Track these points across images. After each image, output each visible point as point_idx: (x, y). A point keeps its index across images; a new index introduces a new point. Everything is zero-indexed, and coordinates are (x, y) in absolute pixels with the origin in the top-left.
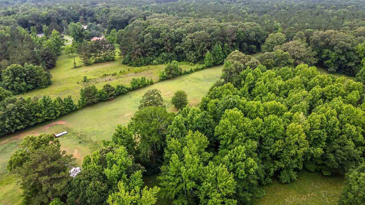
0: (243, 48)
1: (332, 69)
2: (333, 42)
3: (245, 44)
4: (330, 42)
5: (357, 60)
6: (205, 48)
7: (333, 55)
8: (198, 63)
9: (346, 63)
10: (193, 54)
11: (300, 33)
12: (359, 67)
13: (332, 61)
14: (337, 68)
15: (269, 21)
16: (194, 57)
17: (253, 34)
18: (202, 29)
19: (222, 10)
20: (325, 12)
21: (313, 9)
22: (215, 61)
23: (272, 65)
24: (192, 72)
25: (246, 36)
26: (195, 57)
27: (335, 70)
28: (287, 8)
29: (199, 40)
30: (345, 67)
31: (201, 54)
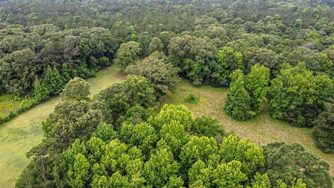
0: (92, 63)
1: (197, 82)
2: (193, 50)
3: (93, 58)
4: (190, 49)
5: (221, 69)
6: (32, 74)
7: (195, 66)
8: (28, 95)
9: (210, 74)
10: (16, 85)
11: (156, 39)
12: (223, 77)
13: (196, 73)
14: (202, 80)
15: (121, 22)
16: (18, 88)
17: (100, 45)
18: (24, 47)
19: (69, 10)
20: (175, 8)
21: (164, 5)
22: (52, 90)
23: (125, 103)
24: (12, 116)
25: (92, 48)
26: (20, 88)
27: (201, 83)
28: (139, 4)
29: (20, 63)
30: (209, 78)
31: (30, 83)
